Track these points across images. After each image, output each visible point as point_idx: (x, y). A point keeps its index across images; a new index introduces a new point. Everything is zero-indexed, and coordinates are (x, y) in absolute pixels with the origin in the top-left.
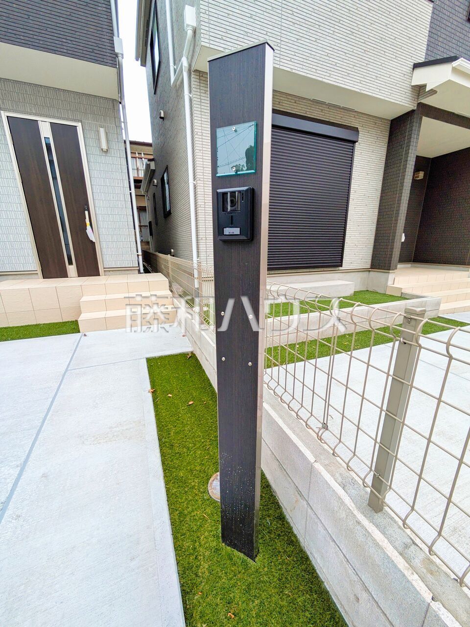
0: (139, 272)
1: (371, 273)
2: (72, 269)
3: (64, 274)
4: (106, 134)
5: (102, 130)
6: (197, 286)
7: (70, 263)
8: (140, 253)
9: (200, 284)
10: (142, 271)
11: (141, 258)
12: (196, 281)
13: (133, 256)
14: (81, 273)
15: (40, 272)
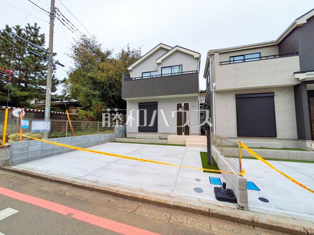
0: (199, 135)
1: (299, 141)
2: (183, 133)
3: (182, 134)
4: (195, 103)
5: (194, 103)
6: (215, 139)
7: (183, 132)
8: (200, 130)
9: (216, 139)
10: (200, 135)
11: (200, 131)
12: (215, 138)
13: (198, 131)
14: (185, 134)
15: (177, 133)
